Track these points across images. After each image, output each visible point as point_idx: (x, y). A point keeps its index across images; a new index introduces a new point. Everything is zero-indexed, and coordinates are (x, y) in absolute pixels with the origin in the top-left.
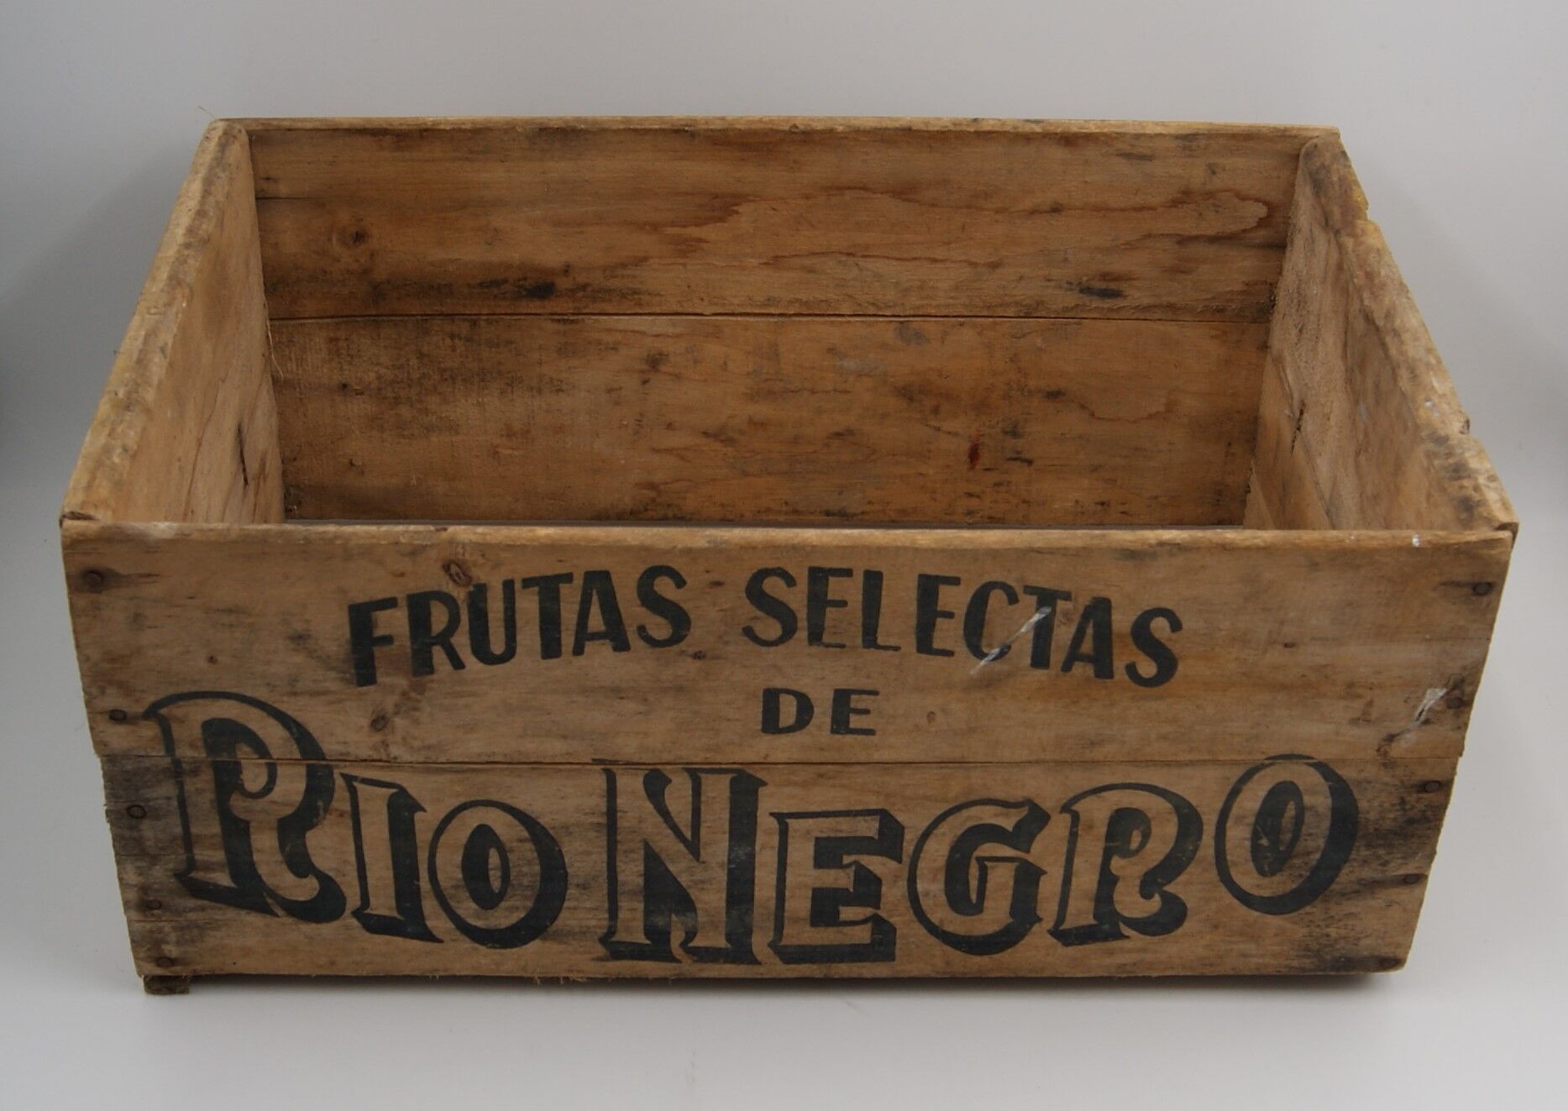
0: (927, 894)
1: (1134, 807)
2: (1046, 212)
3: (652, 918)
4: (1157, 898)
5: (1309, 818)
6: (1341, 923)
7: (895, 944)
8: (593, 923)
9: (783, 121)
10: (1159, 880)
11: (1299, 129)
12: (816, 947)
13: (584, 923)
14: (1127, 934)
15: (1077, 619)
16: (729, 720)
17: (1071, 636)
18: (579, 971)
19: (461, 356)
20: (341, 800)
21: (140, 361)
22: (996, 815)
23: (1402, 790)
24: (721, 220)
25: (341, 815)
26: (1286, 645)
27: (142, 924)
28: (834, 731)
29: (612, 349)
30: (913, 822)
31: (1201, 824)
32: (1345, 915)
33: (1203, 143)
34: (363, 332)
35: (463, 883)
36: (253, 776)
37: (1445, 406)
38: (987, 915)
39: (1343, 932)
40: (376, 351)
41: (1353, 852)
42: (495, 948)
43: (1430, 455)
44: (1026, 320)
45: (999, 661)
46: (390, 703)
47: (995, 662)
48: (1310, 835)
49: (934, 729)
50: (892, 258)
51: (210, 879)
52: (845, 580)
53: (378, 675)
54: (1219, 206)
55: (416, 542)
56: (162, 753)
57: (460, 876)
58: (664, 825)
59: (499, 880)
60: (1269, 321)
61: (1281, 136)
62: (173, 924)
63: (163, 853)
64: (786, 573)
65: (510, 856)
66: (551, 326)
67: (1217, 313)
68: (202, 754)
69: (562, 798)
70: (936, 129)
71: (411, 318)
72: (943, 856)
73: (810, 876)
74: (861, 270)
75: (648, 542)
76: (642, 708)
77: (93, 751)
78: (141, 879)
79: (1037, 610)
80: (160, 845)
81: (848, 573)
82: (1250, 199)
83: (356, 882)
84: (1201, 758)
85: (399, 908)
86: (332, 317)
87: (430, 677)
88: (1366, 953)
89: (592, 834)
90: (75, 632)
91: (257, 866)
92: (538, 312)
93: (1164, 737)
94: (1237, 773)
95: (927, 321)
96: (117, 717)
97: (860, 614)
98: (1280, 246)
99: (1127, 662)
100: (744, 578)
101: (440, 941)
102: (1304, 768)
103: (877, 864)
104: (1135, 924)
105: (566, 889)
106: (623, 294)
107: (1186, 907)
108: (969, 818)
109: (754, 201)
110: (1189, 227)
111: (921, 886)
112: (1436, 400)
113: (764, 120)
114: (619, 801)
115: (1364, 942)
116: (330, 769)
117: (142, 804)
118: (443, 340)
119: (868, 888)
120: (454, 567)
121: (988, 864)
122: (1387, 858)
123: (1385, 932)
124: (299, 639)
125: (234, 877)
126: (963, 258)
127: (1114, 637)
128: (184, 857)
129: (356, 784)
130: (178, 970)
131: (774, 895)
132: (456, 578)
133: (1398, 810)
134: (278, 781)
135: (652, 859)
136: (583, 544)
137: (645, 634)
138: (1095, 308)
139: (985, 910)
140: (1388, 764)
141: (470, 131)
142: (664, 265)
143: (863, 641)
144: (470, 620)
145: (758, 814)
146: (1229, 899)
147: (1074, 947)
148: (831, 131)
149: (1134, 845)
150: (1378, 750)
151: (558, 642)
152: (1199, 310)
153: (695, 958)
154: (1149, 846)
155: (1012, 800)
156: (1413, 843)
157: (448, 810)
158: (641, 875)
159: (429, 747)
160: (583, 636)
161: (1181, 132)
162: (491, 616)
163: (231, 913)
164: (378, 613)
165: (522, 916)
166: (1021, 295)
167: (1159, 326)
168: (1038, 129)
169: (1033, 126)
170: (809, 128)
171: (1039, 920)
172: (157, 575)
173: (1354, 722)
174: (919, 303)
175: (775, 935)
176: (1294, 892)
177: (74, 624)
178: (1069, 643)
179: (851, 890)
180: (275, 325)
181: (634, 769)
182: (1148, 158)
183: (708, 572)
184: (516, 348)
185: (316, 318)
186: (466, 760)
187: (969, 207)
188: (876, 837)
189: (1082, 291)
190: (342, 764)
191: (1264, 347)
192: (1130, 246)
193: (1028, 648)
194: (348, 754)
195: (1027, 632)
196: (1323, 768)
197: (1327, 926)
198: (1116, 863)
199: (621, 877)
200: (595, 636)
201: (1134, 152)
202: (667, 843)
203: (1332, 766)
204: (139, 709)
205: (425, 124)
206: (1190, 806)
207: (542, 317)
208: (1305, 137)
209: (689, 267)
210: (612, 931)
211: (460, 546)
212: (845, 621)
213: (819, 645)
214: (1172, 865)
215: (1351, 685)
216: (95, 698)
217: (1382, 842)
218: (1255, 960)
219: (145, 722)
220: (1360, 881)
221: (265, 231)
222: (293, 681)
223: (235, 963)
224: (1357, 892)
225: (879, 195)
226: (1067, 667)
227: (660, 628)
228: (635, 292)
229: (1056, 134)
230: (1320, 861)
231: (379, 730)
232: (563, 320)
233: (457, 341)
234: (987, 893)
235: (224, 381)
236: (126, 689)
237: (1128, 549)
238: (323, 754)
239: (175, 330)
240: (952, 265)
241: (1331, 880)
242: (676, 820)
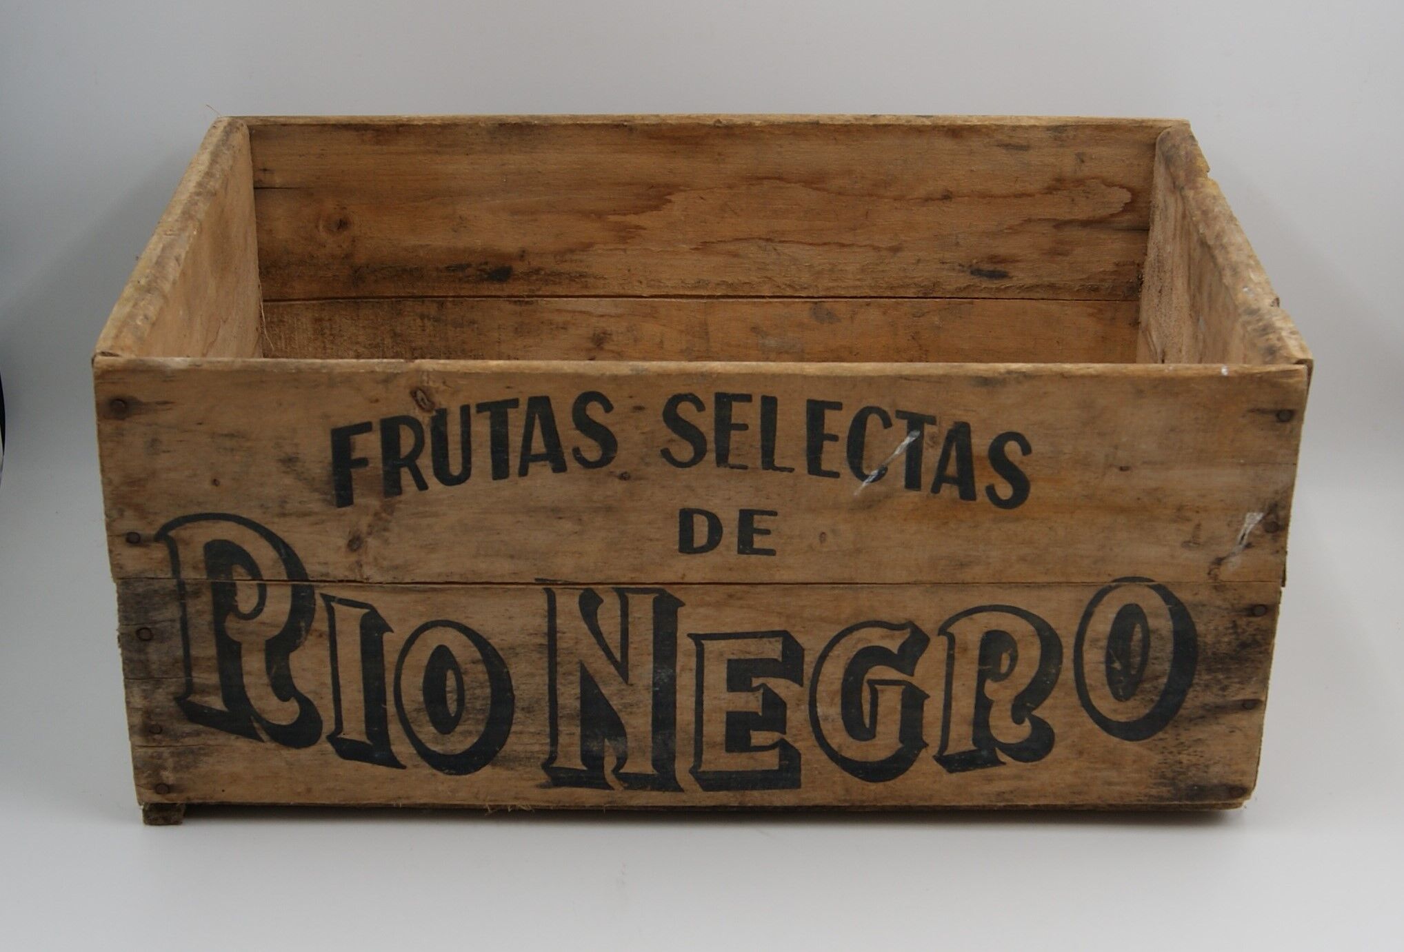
0: (826, 719)
1: (1002, 629)
2: (938, 199)
3: (588, 744)
4: (1027, 723)
5: (1154, 642)
6: (1191, 750)
7: (800, 771)
8: (536, 748)
9: (708, 117)
10: (1028, 704)
11: (1155, 121)
12: (731, 773)
13: (529, 748)
14: (1003, 760)
15: (942, 441)
16: (651, 540)
17: (938, 458)
18: (524, 799)
19: (430, 336)
20: (320, 623)
21: (158, 263)
22: (883, 637)
23: (1233, 614)
24: (657, 208)
25: (321, 636)
26: (1122, 469)
27: (144, 750)
28: (740, 552)
29: (562, 328)
30: (812, 644)
31: (1061, 646)
32: (1195, 741)
33: (1072, 133)
34: (344, 313)
35: (424, 706)
36: (246, 599)
37: (1259, 290)
38: (880, 740)
39: (1194, 759)
40: (355, 331)
41: (1196, 676)
42: (451, 774)
43: (1244, 325)
44: (925, 300)
45: (879, 482)
46: (364, 522)
47: (873, 484)
48: (1156, 658)
49: (825, 550)
50: (805, 243)
51: (206, 702)
52: (745, 406)
53: (355, 496)
54: (1089, 193)
55: (389, 371)
56: (169, 575)
57: (421, 699)
58: (597, 646)
59: (455, 703)
60: (1138, 299)
61: (1139, 127)
62: (172, 749)
63: (166, 676)
64: (696, 397)
65: (465, 678)
66: (508, 307)
67: (1090, 292)
68: (202, 576)
69: (510, 618)
70: (840, 123)
71: (387, 300)
72: (839, 679)
73: (724, 699)
74: (779, 254)
75: (581, 371)
76: (577, 528)
77: (110, 574)
78: (146, 703)
79: (908, 433)
80: (164, 668)
81: (747, 398)
82: (1116, 186)
83: (331, 706)
84: (1057, 580)
85: (369, 734)
86: (317, 299)
87: (398, 498)
88: (1215, 781)
89: (535, 656)
90: (101, 456)
91: (246, 689)
92: (498, 294)
93: (1023, 559)
94: (1089, 595)
95: (837, 302)
96: (133, 540)
97: (759, 437)
98: (1143, 229)
99: (987, 484)
100: (662, 403)
101: (403, 767)
102: (1147, 590)
103: (782, 687)
104: (1008, 749)
105: (513, 713)
106: (571, 277)
107: (1053, 732)
108: (859, 640)
109: (684, 191)
110: (1064, 213)
111: (821, 710)
112: (1252, 286)
113: (692, 116)
114: (558, 621)
115: (1215, 770)
116: (311, 588)
117: (149, 627)
118: (414, 320)
119: (774, 713)
120: (420, 394)
121: (878, 687)
122: (1226, 682)
123: (1231, 759)
124: (289, 462)
125: (226, 701)
126: (868, 242)
127: (974, 460)
128: (183, 680)
129: (333, 604)
130: (174, 797)
131: (694, 719)
132: (422, 403)
133: (1231, 634)
134: (267, 603)
135: (588, 681)
136: (527, 371)
137: (578, 456)
138: (984, 288)
139: (877, 734)
140: (1219, 587)
141: (440, 126)
142: (607, 250)
143: (763, 462)
144: (433, 443)
145: (678, 635)
146: (1091, 725)
147: (958, 773)
148: (750, 125)
149: (1004, 668)
150: (1209, 574)
151: (506, 462)
152: (1076, 289)
153: (626, 785)
154: (1017, 669)
155: (895, 622)
156: (1247, 667)
157: (413, 630)
158: (577, 698)
159: (396, 568)
160: (527, 458)
161: (1051, 124)
162: (450, 438)
163: (222, 738)
164: (356, 436)
165: (475, 741)
166: (920, 277)
167: (1042, 305)
168: (928, 122)
169: (924, 120)
170: (731, 123)
171: (926, 745)
172: (172, 403)
173: (1186, 544)
174: (831, 284)
175: (695, 761)
176: (1148, 717)
177: (101, 448)
178: (937, 465)
179: (760, 714)
180: (267, 306)
181: (571, 589)
182: (1025, 148)
183: (631, 397)
184: (478, 328)
185: (304, 300)
186: (428, 580)
187: (870, 195)
188: (780, 659)
189: (972, 273)
190: (322, 584)
191: (1135, 323)
192: (1013, 231)
193: (902, 470)
194: (327, 575)
195: (901, 454)
196: (1162, 590)
197: (1179, 753)
198: (990, 687)
199: (561, 701)
200: (538, 458)
201: (1011, 142)
202: (601, 666)
203: (1170, 588)
204: (152, 531)
205: (401, 120)
206: (1050, 628)
207: (501, 299)
208: (1160, 127)
209: (628, 252)
210: (553, 757)
211: (426, 374)
212: (746, 444)
213: (725, 467)
214: (1038, 691)
215: (1180, 508)
216: (114, 521)
217: (1220, 666)
218: (1118, 788)
219: (158, 545)
220: (1204, 706)
221: (261, 219)
222: (283, 502)
223: (223, 791)
224: (1202, 717)
225: (793, 185)
226: (936, 489)
227: (592, 452)
228: (581, 276)
229: (944, 126)
230: (1169, 684)
231: (355, 550)
232: (519, 301)
233: (426, 321)
234: (879, 717)
235: (225, 322)
236: (141, 511)
237: (981, 377)
238: (306, 574)
239: (187, 249)
240: (858, 250)
241: (1178, 706)
242: (607, 641)
